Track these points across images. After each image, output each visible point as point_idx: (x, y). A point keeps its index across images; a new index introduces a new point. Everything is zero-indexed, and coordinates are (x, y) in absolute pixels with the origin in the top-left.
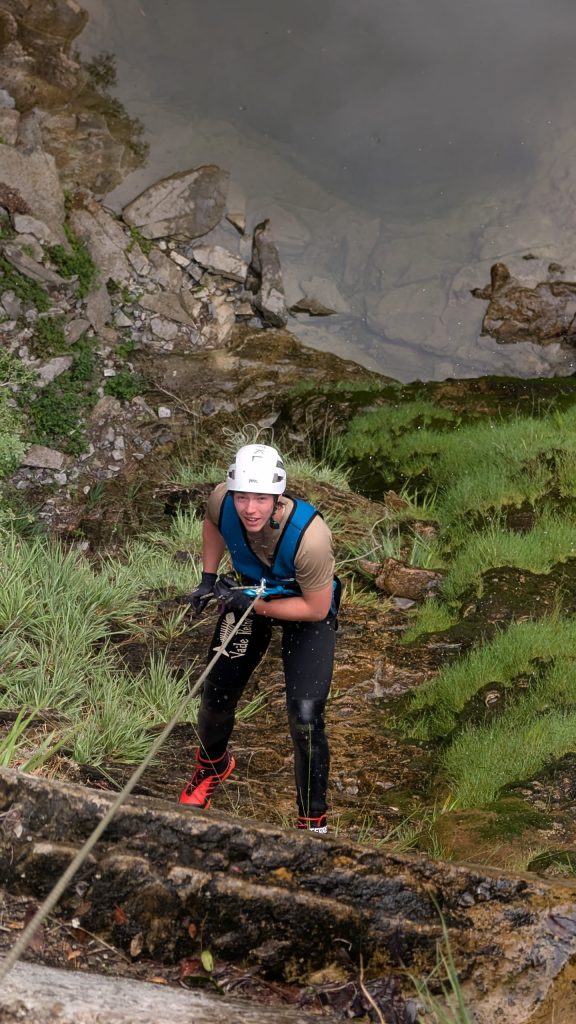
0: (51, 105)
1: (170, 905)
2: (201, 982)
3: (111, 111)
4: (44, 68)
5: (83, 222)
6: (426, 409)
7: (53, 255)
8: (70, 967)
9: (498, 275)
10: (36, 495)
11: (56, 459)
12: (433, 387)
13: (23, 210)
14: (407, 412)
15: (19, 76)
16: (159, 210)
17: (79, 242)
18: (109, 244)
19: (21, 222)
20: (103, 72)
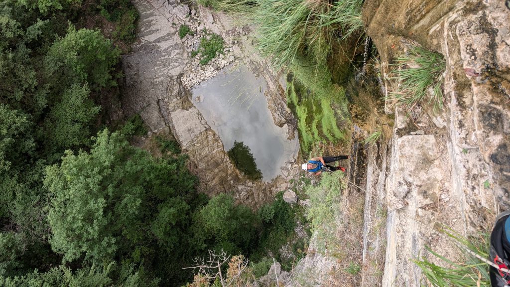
0: (276, 185)
1: (359, 169)
2: (367, 165)
3: (276, 179)
4: (273, 186)
5: (288, 181)
6: (302, 144)
7: (291, 183)
8: (367, 179)
9: (288, 139)
10: (316, 183)
11: (312, 181)
12: (300, 144)
13: (287, 187)
14: (303, 146)
15: (274, 188)
16: (286, 173)
17: (290, 181)
18: (290, 178)
19: (288, 187)
20: (273, 180)
